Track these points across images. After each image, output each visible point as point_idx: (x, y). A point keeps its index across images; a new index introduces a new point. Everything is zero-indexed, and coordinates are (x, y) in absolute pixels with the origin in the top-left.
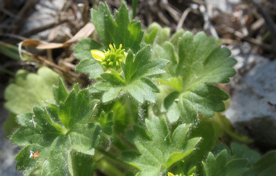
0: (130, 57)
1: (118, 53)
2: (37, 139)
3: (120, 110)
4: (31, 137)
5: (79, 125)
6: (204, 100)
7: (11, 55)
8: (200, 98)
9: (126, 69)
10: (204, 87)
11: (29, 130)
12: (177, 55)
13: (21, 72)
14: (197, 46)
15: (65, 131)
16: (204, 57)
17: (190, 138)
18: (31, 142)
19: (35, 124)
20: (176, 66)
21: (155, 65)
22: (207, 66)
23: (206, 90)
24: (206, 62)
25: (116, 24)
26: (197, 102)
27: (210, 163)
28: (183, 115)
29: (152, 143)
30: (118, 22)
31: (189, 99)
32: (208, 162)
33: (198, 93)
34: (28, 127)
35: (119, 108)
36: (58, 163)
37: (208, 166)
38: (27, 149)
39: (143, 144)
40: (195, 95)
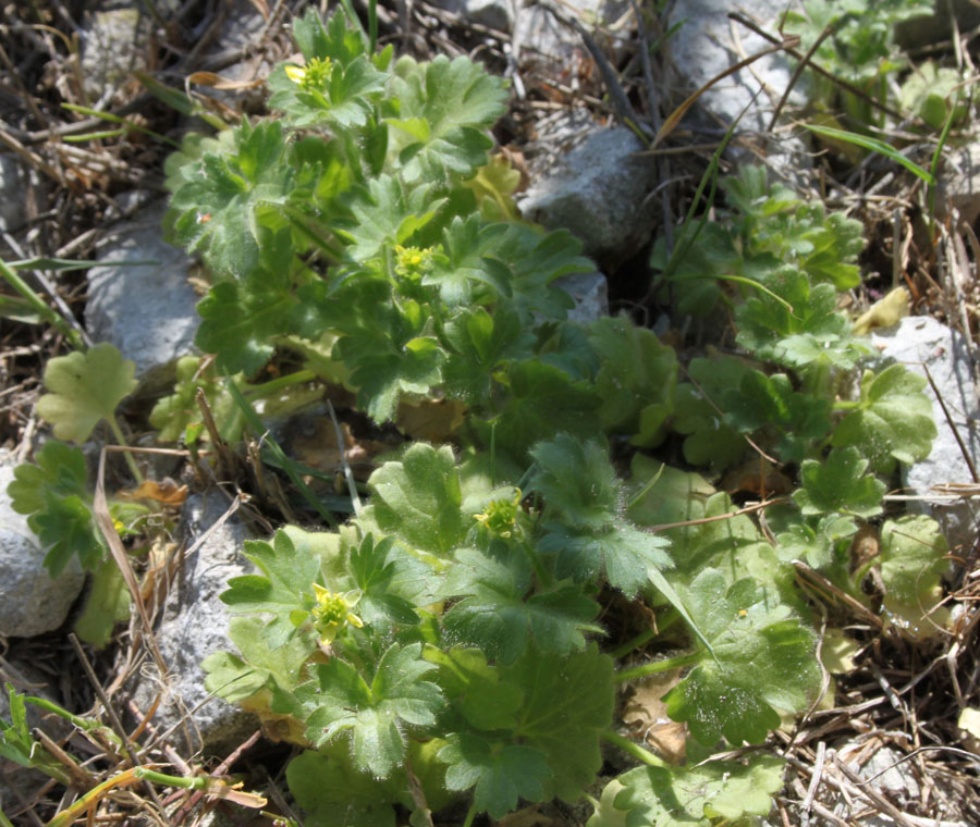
0: (336, 72)
1: (323, 68)
2: (209, 198)
3: (341, 179)
4: (199, 197)
5: (268, 173)
6: (457, 150)
7: (175, 105)
8: (451, 146)
9: (332, 88)
10: (457, 131)
11: (197, 187)
12: (424, 90)
13: (191, 134)
14: (455, 77)
15: (248, 186)
16: (464, 92)
17: (432, 200)
18: (199, 203)
19: (205, 175)
20: (424, 106)
21: (371, 82)
22: (467, 104)
23: (461, 135)
24: (467, 98)
25: (329, 40)
26: (448, 152)
27: (455, 231)
28: (425, 172)
29: (378, 210)
30: (331, 35)
31: (436, 148)
32: (454, 229)
33: (448, 139)
34: (196, 183)
35: (339, 175)
36: (238, 227)
37: (453, 235)
38: (193, 213)
39: (365, 211)
40: (445, 143)
